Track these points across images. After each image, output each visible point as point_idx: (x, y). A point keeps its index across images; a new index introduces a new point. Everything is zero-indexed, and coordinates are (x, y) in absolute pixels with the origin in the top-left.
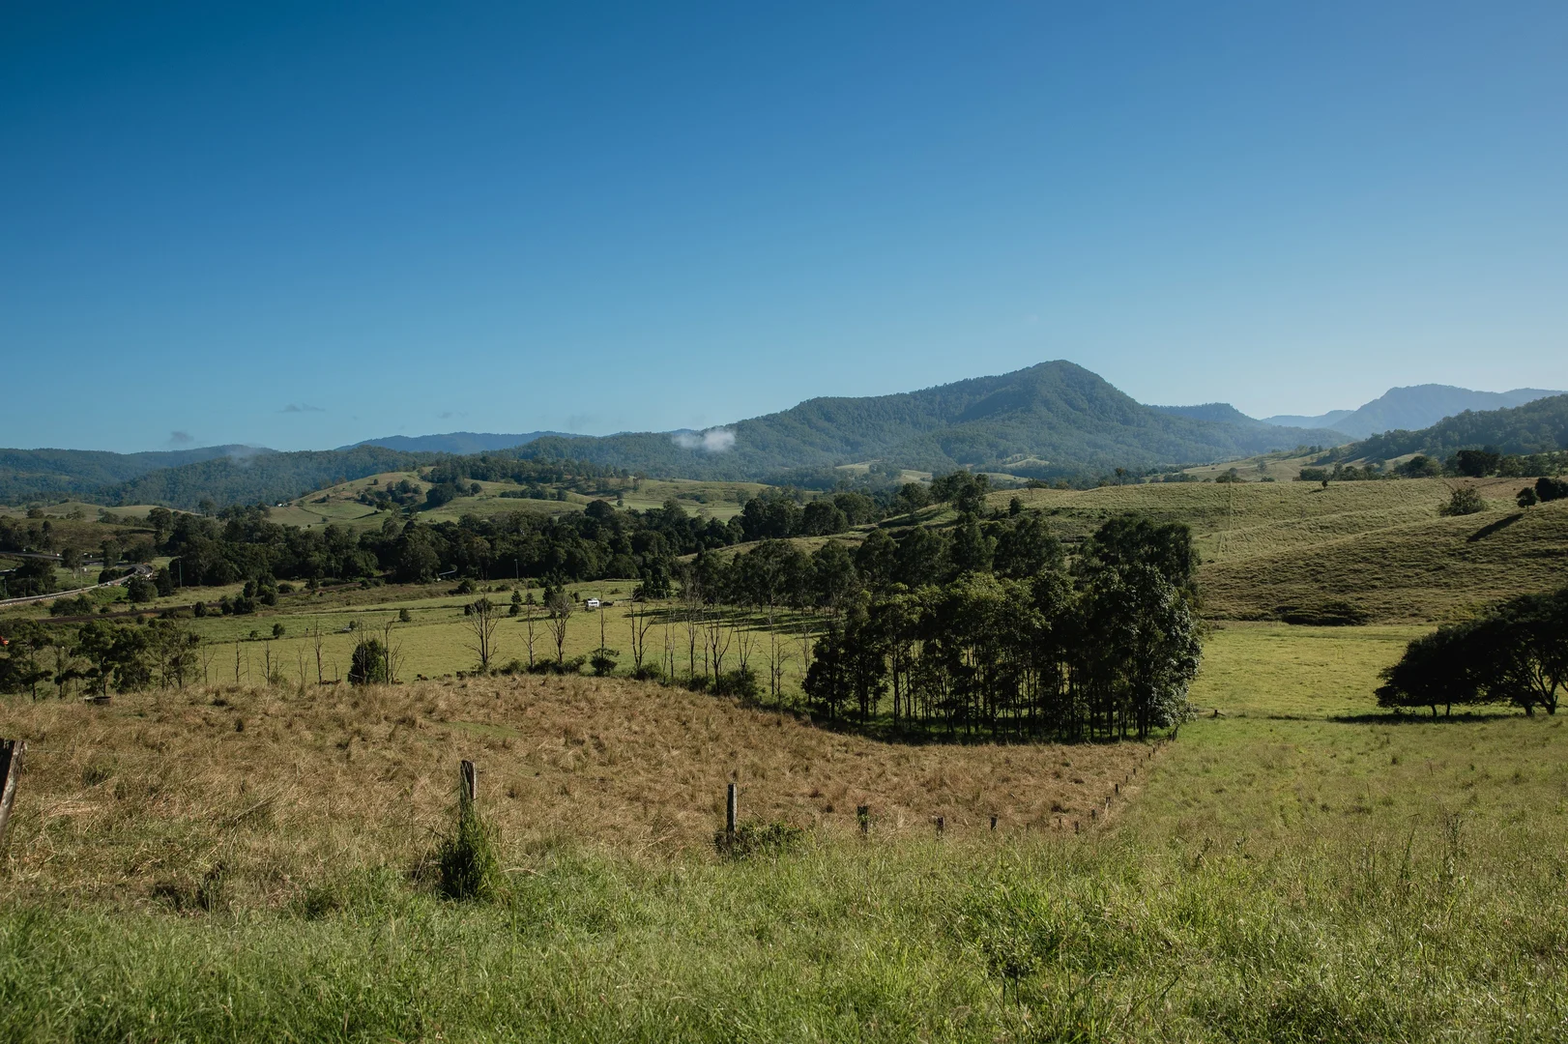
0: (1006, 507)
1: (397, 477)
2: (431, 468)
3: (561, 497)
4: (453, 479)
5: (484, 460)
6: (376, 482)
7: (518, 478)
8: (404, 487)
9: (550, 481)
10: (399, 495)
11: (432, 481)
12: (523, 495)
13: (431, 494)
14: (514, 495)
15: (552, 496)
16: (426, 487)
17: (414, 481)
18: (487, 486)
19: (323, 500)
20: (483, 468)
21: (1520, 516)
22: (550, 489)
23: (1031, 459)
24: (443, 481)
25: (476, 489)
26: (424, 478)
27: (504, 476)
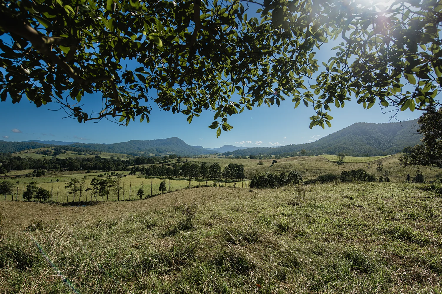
0: (185, 161)
1: (46, 149)
2: (54, 148)
3: (85, 155)
4: (60, 150)
5: (66, 147)
6: (40, 149)
7: (75, 151)
8: (48, 151)
9: (82, 151)
10: (46, 152)
11: (54, 150)
12: (77, 154)
13: (54, 153)
14: (75, 154)
15: (83, 155)
16: (53, 151)
17: (50, 150)
18: (68, 152)
19: (26, 153)
20: (66, 148)
21: (273, 165)
22: (83, 153)
23: (172, 153)
24: (57, 150)
25: (65, 152)
26: (53, 149)
27: (71, 150)
